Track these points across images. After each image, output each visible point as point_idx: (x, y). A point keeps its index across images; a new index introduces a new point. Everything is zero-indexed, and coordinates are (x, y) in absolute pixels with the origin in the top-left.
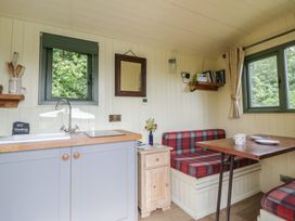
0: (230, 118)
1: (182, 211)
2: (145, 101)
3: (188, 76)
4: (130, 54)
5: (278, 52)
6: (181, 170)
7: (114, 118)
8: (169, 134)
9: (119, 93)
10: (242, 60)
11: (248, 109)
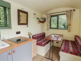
0: (47, 30)
1: (40, 55)
2: (28, 26)
3: (38, 19)
4: (22, 10)
5: (57, 16)
6: (39, 45)
7: (18, 33)
8: (34, 35)
9: (19, 24)
10: (50, 16)
11: (51, 28)
